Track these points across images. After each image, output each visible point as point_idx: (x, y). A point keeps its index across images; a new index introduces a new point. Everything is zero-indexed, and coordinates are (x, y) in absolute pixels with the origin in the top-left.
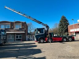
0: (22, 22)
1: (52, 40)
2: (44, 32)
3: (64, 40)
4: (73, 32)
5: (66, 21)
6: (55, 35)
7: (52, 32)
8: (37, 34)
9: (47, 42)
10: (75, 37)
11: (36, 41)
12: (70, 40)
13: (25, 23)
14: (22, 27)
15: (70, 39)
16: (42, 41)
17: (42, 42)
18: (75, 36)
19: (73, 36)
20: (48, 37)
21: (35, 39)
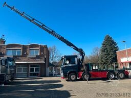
0: (41, 46)
1: (90, 76)
2: (76, 62)
4: (126, 63)
5: (113, 43)
6: (94, 68)
7: (89, 62)
8: (65, 66)
9: (81, 79)
10: (129, 71)
11: (64, 78)
12: (122, 77)
13: (46, 47)
14: (41, 53)
15: (121, 75)
16: (73, 77)
17: (73, 79)
18: (129, 69)
19: (127, 69)
21: (62, 74)
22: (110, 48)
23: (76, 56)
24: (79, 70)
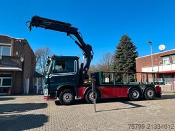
0: (15, 40)
1: (100, 95)
2: (76, 69)
3: (135, 94)
7: (100, 71)
8: (52, 75)
9: (84, 101)
11: (48, 98)
12: (150, 96)
15: (150, 93)
16: (67, 97)
18: (162, 84)
19: (158, 83)
20: (86, 86)
22: (127, 54)
23: (77, 58)
24: (81, 84)
